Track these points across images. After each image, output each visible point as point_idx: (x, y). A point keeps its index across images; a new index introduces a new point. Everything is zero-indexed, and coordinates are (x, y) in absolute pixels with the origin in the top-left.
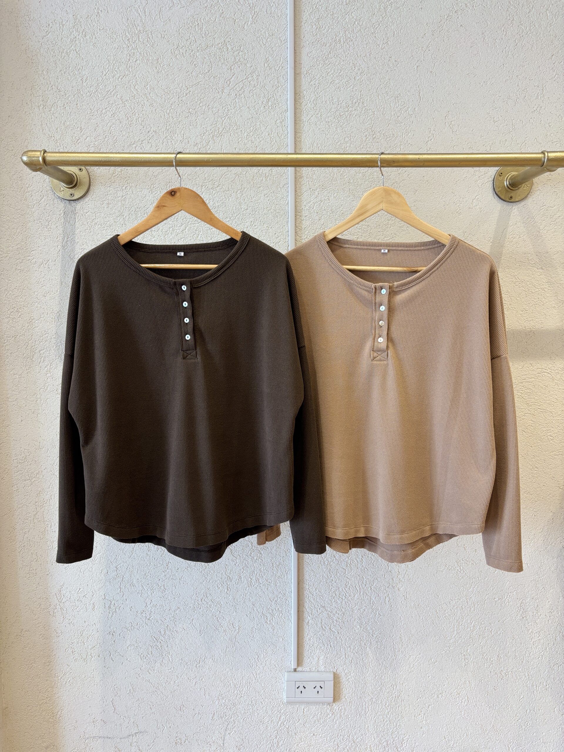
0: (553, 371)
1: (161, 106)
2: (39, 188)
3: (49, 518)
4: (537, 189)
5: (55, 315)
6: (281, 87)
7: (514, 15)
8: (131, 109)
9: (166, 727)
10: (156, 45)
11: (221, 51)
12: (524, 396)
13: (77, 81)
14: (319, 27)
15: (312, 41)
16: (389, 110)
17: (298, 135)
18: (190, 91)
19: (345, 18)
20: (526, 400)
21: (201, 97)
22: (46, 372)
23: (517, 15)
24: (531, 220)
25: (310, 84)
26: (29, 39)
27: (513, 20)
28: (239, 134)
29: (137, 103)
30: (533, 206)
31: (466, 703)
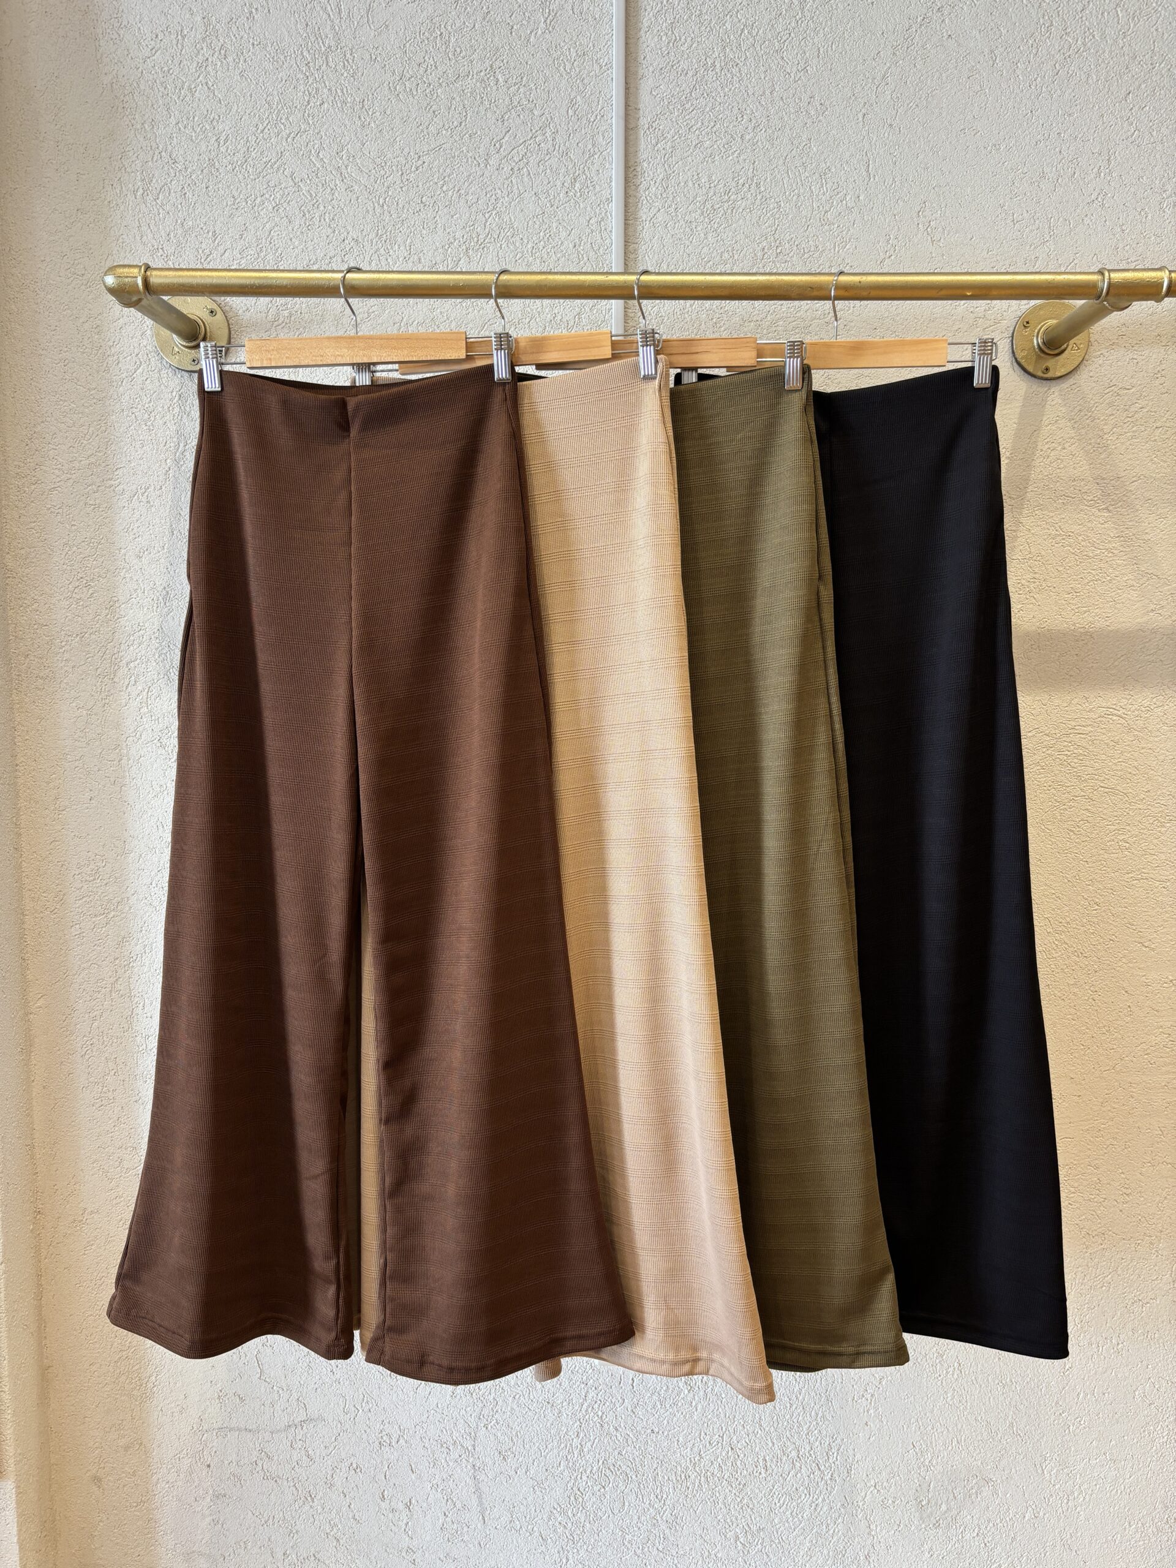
0: (1129, 713)
1: (368, 190)
2: (132, 347)
3: (140, 990)
4: (1099, 353)
5: (158, 594)
6: (599, 153)
7: (1052, 16)
8: (311, 196)
9: (361, 1411)
10: (360, 74)
11: (484, 86)
12: (1071, 762)
13: (209, 142)
14: (674, 38)
15: (660, 66)
16: (808, 199)
17: (632, 246)
18: (424, 162)
19: (723, 22)
20: (1075, 770)
21: (445, 174)
22: (139, 705)
23: (1059, 15)
24: (1086, 415)
25: (656, 148)
26: (119, 64)
27: (1052, 25)
28: (517, 245)
29: (323, 185)
30: (1089, 388)
31: (956, 1376)
